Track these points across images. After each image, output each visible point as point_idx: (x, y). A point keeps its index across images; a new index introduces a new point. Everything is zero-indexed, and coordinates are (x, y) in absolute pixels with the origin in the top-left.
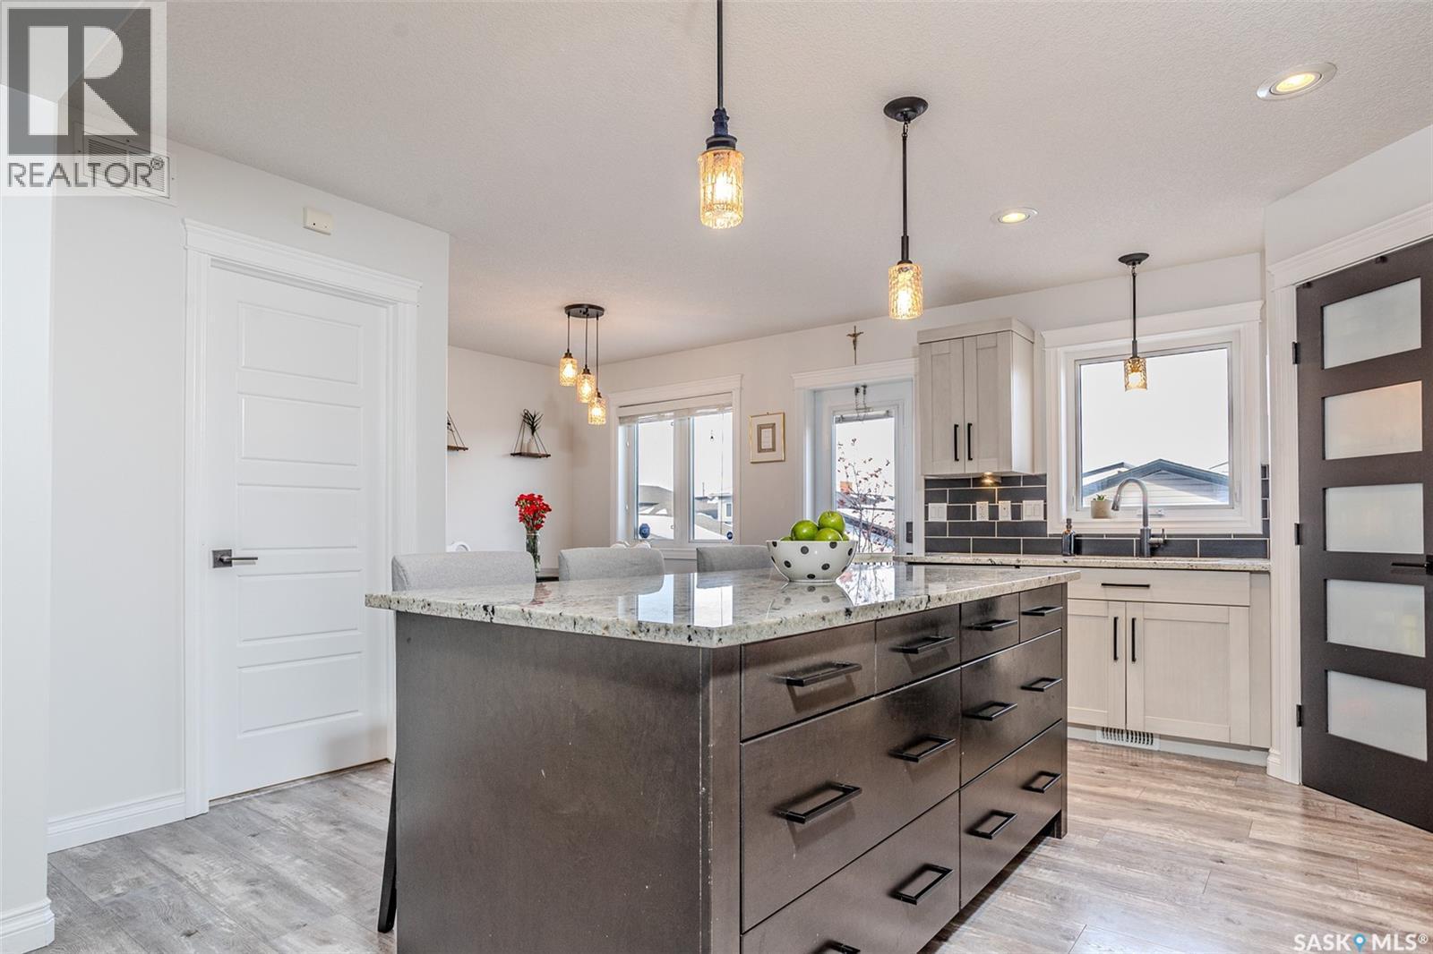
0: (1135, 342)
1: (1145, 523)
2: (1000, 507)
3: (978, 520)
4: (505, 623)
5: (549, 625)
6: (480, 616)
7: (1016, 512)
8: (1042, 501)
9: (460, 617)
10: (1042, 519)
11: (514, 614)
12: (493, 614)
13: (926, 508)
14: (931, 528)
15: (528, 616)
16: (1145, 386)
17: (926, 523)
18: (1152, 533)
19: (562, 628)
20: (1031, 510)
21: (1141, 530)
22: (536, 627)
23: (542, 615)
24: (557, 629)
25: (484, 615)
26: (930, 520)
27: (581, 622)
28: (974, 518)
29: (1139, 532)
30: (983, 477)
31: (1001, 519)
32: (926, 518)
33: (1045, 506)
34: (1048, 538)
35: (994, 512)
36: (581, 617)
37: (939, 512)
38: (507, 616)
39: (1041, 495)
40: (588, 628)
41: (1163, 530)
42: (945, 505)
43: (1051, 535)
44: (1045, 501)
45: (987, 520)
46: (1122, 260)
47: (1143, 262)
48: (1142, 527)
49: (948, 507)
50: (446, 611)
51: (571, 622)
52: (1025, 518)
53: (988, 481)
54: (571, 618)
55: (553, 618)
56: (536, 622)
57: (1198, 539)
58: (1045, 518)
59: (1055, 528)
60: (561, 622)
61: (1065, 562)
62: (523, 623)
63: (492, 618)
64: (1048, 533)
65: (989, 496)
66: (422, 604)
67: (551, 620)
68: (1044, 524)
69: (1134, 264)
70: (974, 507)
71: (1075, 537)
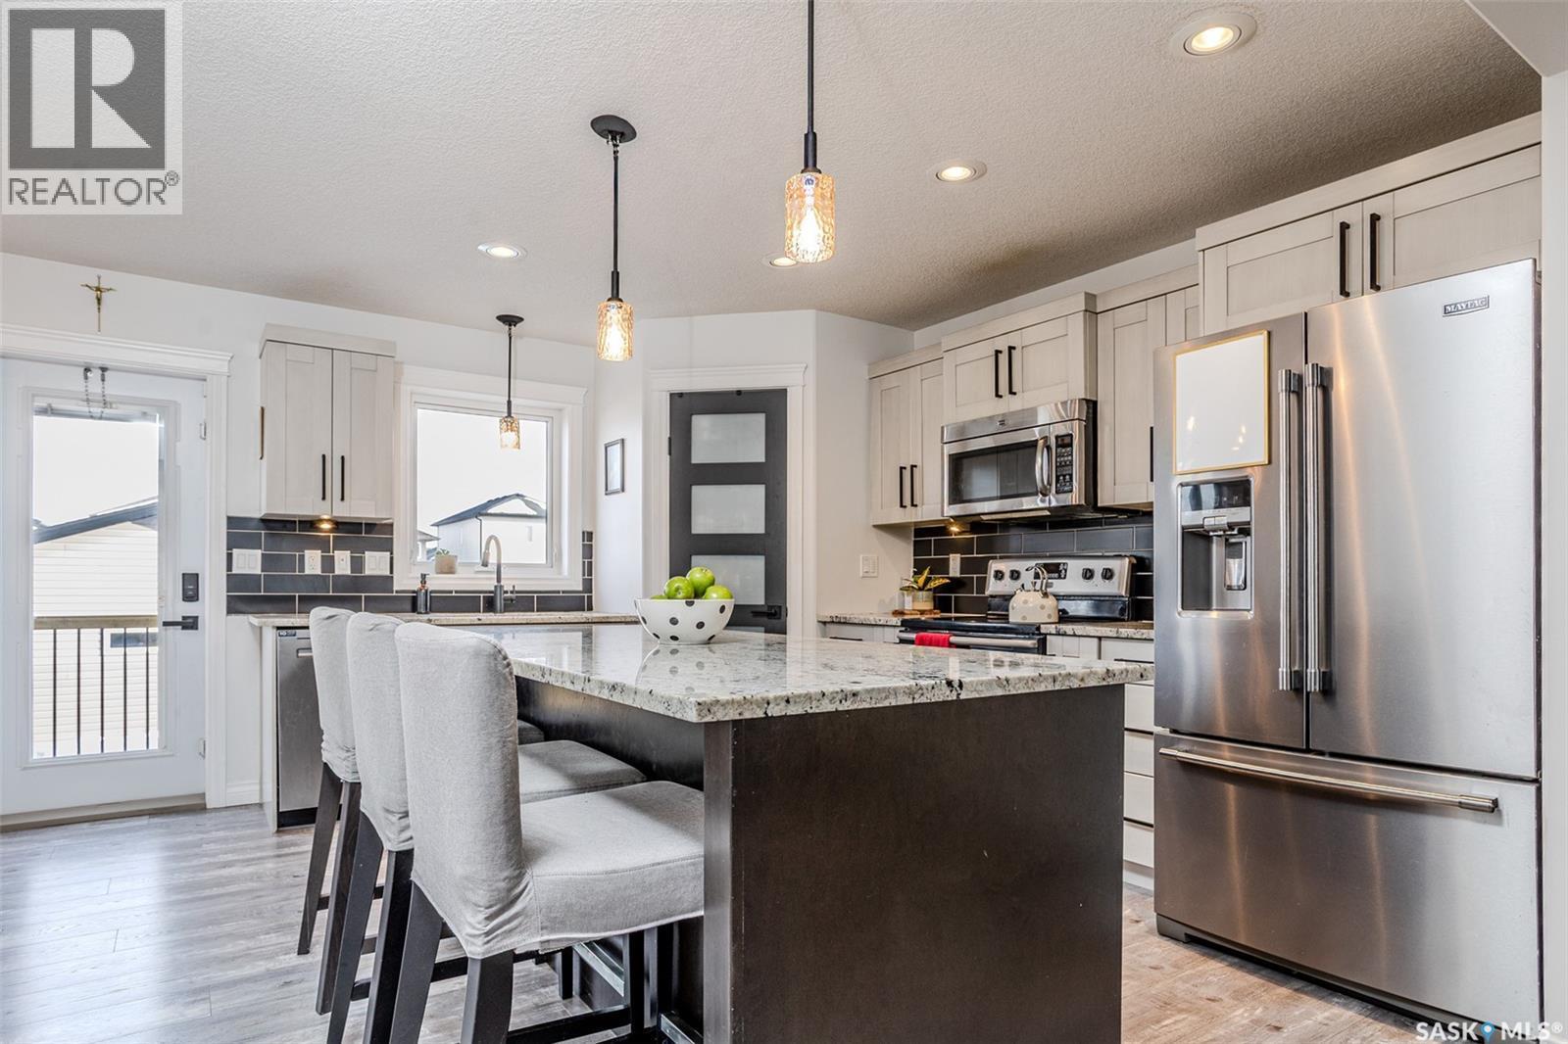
0: (509, 402)
1: (499, 580)
2: (336, 558)
3: (307, 572)
4: (977, 696)
5: (1028, 687)
6: (945, 695)
7: (357, 564)
8: (388, 553)
9: (910, 702)
10: (388, 573)
11: (989, 683)
12: (961, 689)
13: (230, 557)
14: (235, 581)
15: (1005, 683)
16: (518, 445)
17: (228, 575)
18: (505, 589)
19: (1041, 688)
20: (375, 563)
21: (496, 587)
22: (1015, 692)
23: (1020, 679)
24: (1037, 690)
25: (948, 692)
26: (234, 572)
27: (1060, 679)
28: (302, 569)
29: (493, 589)
30: (321, 521)
31: (337, 573)
32: (229, 567)
33: (392, 559)
34: (394, 594)
35: (328, 563)
36: (1060, 674)
37: (249, 562)
38: (980, 688)
39: (387, 546)
40: (1067, 683)
41: (514, 587)
42: (259, 552)
43: (397, 592)
44: (392, 554)
45: (320, 573)
46: (500, 318)
47: (518, 325)
48: (496, 584)
49: (263, 554)
50: (886, 698)
51: (1050, 680)
52: (367, 572)
53: (326, 526)
54: (1050, 676)
55: (1032, 680)
56: (1014, 687)
57: (535, 595)
58: (391, 572)
59: (405, 582)
60: (1041, 682)
61: (479, 620)
62: (999, 692)
63: (959, 694)
64: (395, 589)
65: (322, 544)
66: (840, 696)
67: (1030, 682)
68: (389, 579)
69: (510, 325)
70: (302, 557)
71: (431, 592)
